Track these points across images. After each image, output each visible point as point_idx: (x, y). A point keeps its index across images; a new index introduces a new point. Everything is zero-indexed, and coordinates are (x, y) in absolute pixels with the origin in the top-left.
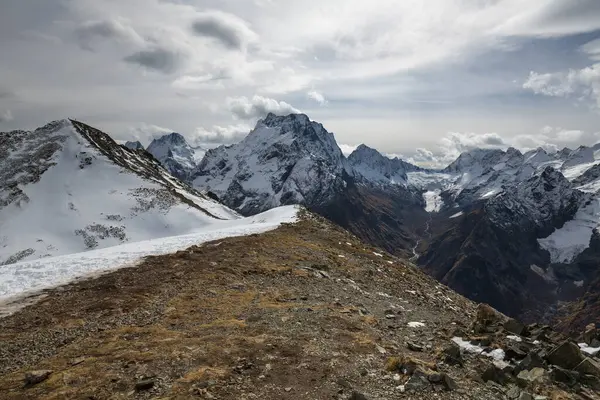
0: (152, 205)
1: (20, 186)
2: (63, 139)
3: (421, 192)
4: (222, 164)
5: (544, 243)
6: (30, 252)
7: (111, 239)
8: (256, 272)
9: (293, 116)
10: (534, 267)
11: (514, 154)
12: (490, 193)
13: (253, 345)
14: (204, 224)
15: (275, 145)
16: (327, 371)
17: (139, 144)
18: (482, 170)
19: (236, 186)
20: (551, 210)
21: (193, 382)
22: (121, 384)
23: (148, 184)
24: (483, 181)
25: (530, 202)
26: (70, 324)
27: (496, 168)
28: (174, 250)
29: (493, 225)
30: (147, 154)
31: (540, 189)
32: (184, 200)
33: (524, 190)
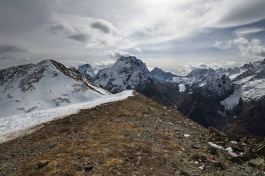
0: (79, 90)
1: (32, 84)
2: (47, 66)
3: (177, 84)
4: (105, 75)
5: (222, 103)
6: (36, 107)
7: (65, 103)
8: (123, 115)
9: (130, 57)
10: (219, 112)
11: (211, 70)
12: (202, 85)
13: (130, 148)
14: (98, 97)
15: (124, 68)
16: (165, 160)
17: (74, 68)
18: (200, 76)
19: (110, 83)
20: (225, 91)
21: (110, 166)
22: (79, 167)
23: (78, 83)
24: (200, 80)
25: (217, 88)
26: (54, 138)
27: (205, 75)
28: (90, 107)
29: (204, 96)
30: (77, 72)
31: (221, 83)
32: (91, 88)
33: (215, 83)
